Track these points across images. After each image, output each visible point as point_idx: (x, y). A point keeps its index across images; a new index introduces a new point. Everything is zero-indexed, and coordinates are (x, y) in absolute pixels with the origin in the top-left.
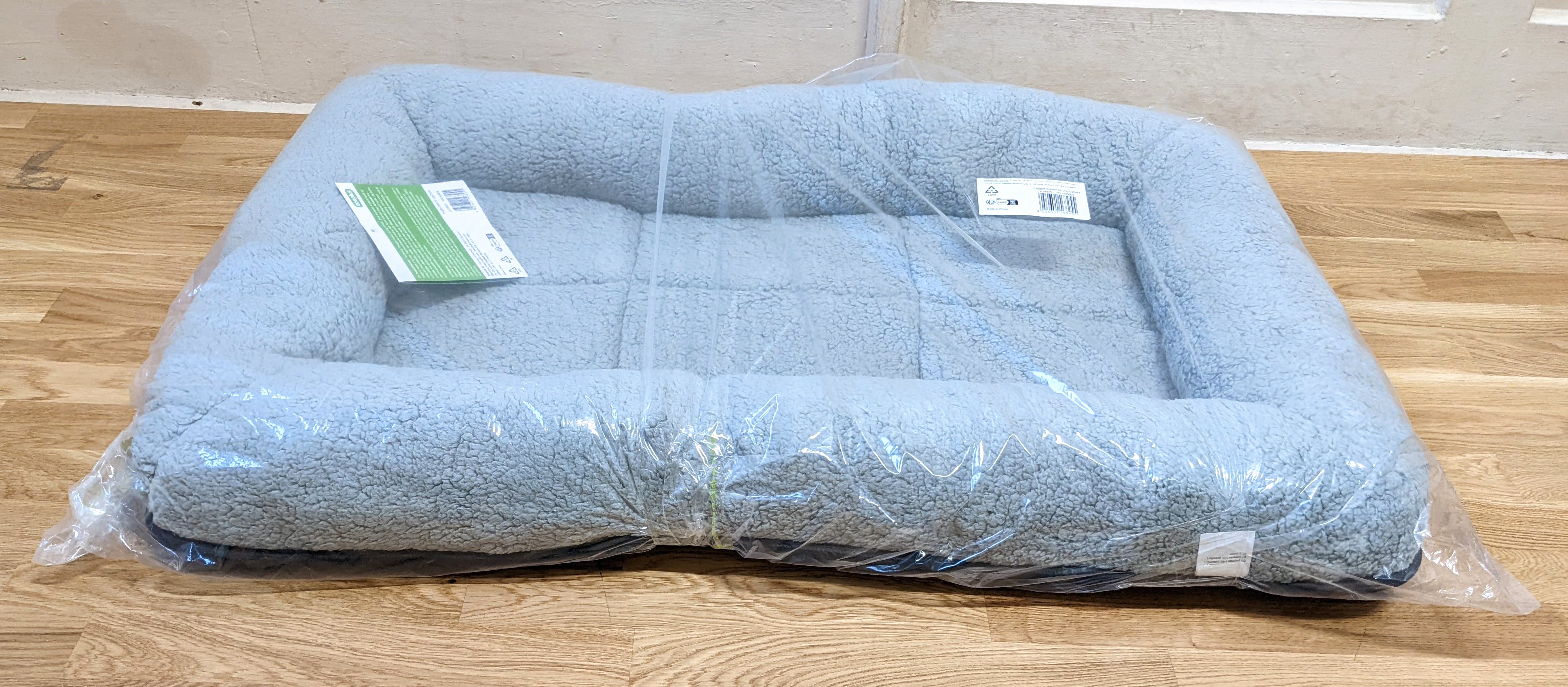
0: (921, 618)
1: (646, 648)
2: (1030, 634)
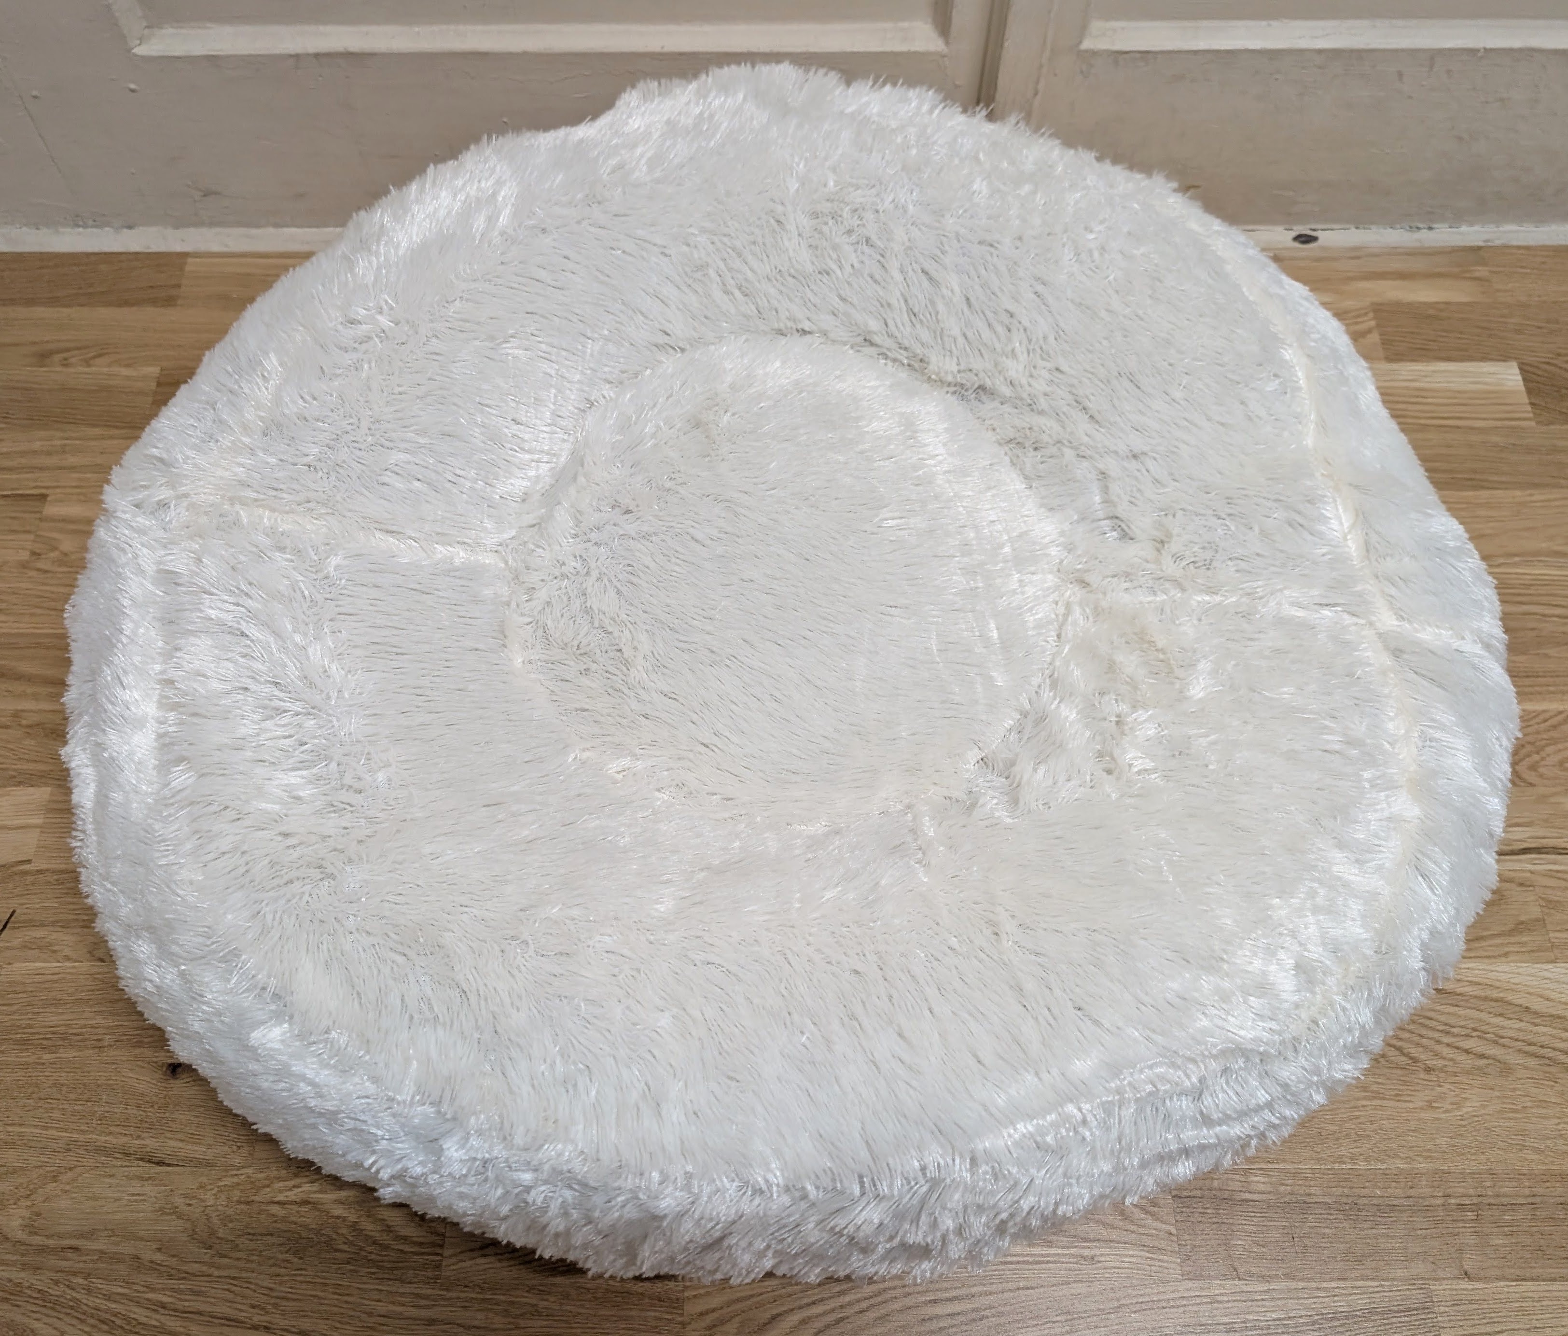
2: (1236, 1262)
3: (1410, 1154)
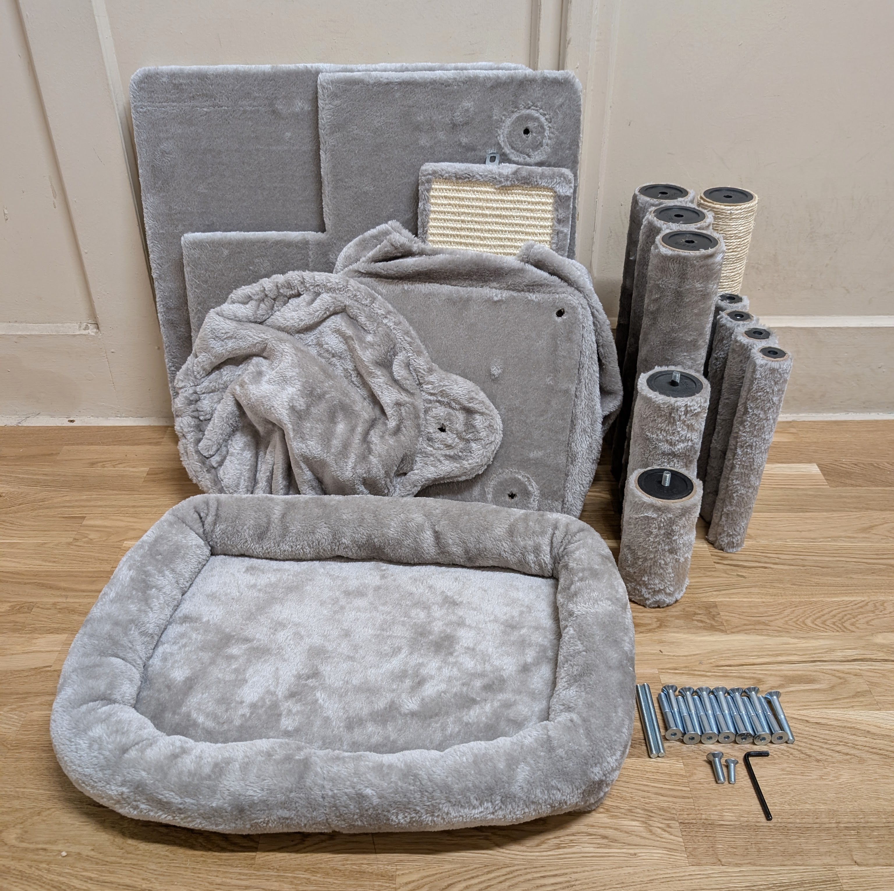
0: (629, 844)
1: (407, 884)
2: (720, 857)
3: (813, 802)
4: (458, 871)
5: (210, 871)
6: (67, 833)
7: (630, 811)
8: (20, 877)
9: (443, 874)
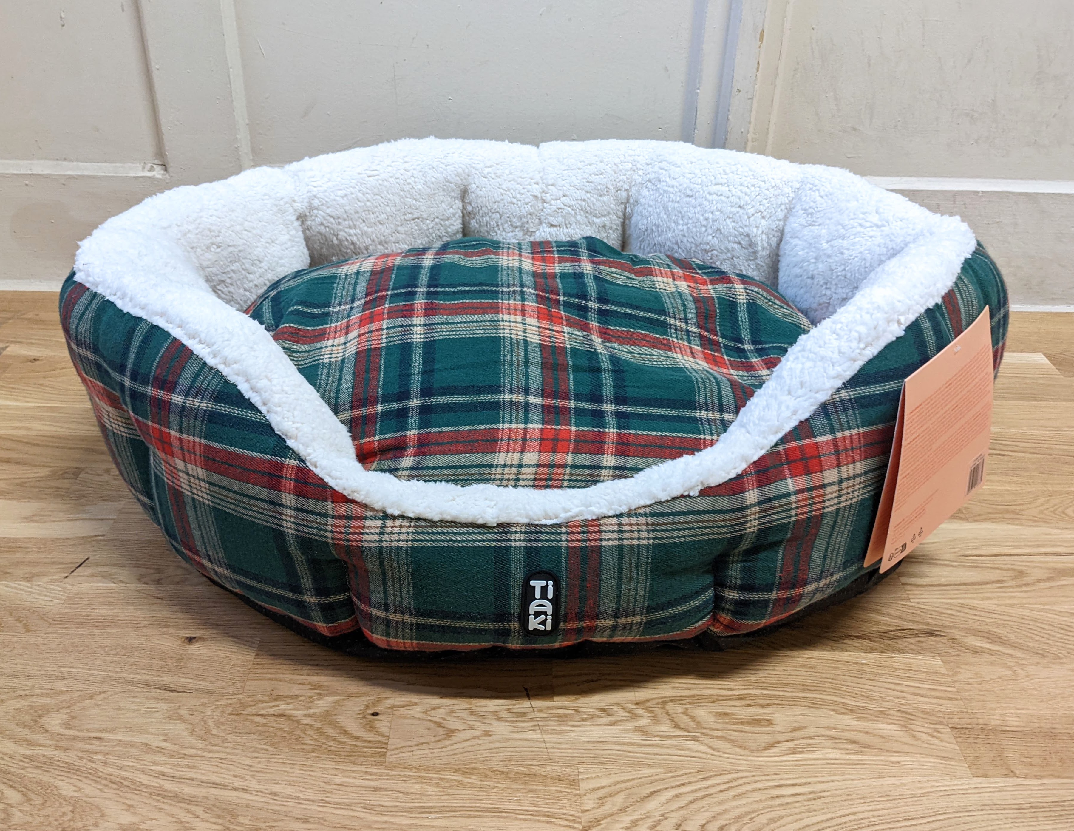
0: (888, 751)
1: (594, 789)
2: (1012, 767)
4: (662, 776)
5: (324, 768)
6: (130, 720)
7: (882, 712)
8: (67, 770)
9: (643, 780)
